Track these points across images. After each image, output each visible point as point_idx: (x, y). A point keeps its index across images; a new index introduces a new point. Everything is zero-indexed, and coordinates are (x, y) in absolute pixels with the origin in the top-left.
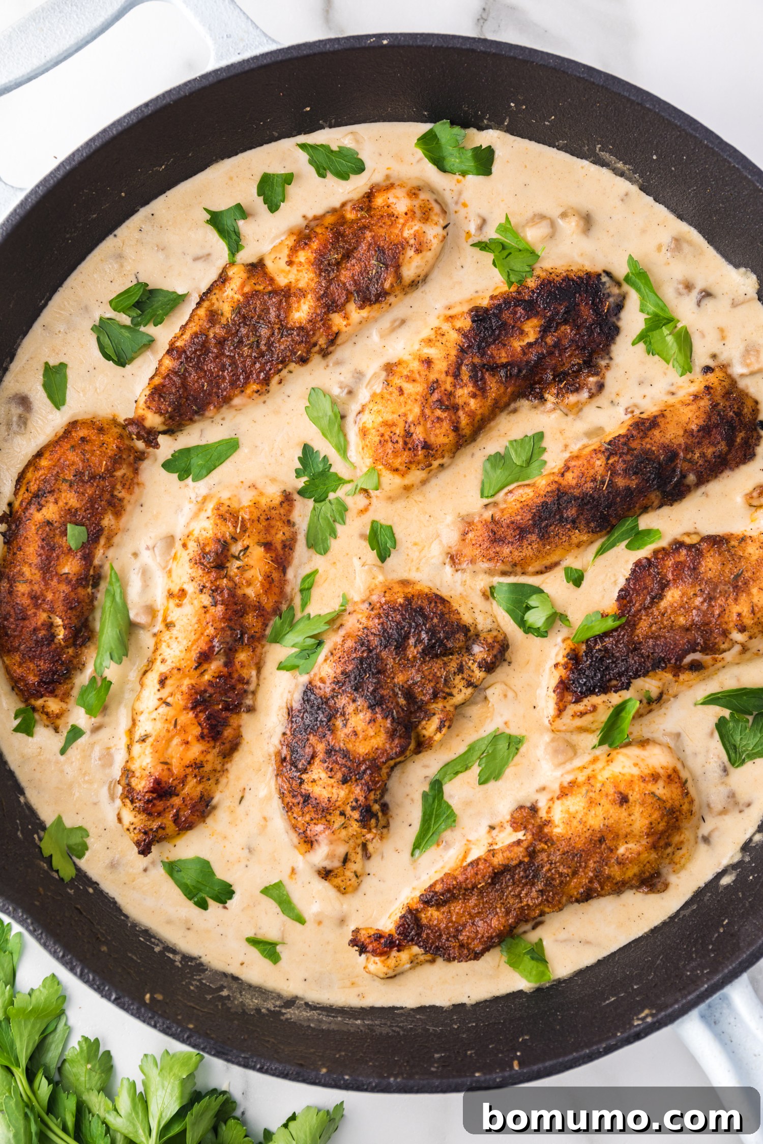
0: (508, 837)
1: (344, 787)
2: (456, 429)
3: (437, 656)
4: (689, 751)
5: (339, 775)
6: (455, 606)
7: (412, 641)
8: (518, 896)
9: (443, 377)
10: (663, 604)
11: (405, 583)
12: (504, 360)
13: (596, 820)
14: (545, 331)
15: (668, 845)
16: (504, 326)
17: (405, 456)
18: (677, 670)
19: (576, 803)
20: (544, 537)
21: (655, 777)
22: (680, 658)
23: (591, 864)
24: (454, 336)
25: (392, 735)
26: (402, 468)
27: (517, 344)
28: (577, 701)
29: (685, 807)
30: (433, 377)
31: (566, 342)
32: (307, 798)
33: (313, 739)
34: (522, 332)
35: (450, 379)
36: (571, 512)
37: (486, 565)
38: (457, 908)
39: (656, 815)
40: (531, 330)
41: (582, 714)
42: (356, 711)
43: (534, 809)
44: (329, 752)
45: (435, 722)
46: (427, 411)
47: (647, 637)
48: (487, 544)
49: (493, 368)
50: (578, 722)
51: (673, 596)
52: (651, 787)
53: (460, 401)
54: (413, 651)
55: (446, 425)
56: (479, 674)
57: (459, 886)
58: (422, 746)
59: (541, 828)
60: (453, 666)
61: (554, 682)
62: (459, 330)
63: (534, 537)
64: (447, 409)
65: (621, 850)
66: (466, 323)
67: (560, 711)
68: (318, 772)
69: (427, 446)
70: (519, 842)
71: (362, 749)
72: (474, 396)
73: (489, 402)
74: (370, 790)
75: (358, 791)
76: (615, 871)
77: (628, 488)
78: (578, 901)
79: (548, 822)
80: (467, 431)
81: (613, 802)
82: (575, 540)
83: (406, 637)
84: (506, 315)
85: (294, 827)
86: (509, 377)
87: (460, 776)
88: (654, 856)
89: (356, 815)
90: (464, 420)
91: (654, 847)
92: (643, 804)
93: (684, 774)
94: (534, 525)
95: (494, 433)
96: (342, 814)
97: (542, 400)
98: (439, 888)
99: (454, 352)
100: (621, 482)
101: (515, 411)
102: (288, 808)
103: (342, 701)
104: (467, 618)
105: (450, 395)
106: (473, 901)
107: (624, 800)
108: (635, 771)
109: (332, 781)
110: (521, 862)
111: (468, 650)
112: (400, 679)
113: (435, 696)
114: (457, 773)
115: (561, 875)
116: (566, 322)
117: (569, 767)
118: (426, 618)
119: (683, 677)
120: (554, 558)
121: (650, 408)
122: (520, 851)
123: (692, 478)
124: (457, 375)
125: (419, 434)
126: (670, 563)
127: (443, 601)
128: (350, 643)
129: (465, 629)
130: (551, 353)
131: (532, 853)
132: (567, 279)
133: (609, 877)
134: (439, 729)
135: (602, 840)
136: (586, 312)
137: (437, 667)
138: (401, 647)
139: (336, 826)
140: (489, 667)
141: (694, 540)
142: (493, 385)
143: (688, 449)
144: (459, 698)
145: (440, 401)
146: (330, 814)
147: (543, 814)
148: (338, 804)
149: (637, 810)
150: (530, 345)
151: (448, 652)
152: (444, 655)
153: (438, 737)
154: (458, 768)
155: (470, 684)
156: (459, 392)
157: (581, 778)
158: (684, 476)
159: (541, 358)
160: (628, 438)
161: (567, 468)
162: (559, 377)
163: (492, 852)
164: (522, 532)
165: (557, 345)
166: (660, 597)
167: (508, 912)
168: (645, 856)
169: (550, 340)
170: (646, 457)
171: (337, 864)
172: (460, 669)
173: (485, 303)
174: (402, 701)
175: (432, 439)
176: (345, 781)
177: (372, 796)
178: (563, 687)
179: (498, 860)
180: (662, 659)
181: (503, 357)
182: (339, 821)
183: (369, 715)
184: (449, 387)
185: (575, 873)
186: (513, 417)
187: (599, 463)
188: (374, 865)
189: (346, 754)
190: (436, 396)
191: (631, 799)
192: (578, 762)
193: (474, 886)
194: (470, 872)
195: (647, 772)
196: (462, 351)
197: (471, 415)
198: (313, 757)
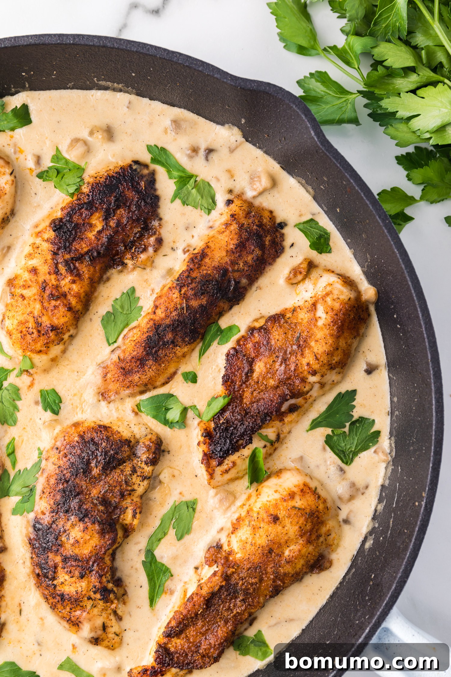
0: (207, 572)
1: (83, 580)
2: (70, 309)
3: (115, 468)
4: (312, 466)
5: (77, 573)
6: (115, 428)
7: (93, 465)
8: (229, 609)
9: (48, 277)
10: (255, 375)
11: (76, 425)
12: (85, 250)
13: (262, 540)
14: (106, 218)
15: (318, 537)
16: (77, 226)
17: (43, 340)
18: (280, 416)
19: (244, 533)
20: (157, 360)
21: (292, 495)
22: (278, 410)
23: (269, 570)
24: (46, 246)
25: (102, 533)
26: (44, 349)
27: (91, 235)
28: (220, 464)
29: (321, 507)
30: (41, 279)
31: (125, 221)
32: (62, 596)
33: (51, 555)
34: (91, 225)
35: (53, 277)
36: (169, 336)
37: (128, 392)
38: (191, 632)
39: (302, 520)
40: (98, 222)
41: (227, 471)
42: (73, 526)
43: (219, 547)
44: (65, 559)
45: (129, 513)
46: (46, 304)
47: (252, 403)
48: (121, 378)
49: (80, 258)
50: (227, 477)
51: (259, 367)
52: (291, 503)
53: (66, 289)
54: (95, 472)
55: (62, 310)
56: (148, 469)
57: (185, 618)
58: (128, 531)
59: (227, 559)
60: (128, 470)
61: (200, 456)
62: (47, 241)
63: (150, 362)
64: (58, 298)
65: (287, 553)
66: (50, 234)
67: (211, 475)
68: (62, 576)
69: (54, 328)
70: (215, 574)
71: (86, 551)
72: (74, 282)
73: (86, 282)
74: (101, 576)
75: (94, 579)
76: (288, 569)
77: (201, 306)
78: (271, 597)
79: (230, 553)
80: (79, 307)
81: (269, 523)
82: (179, 354)
83: (88, 463)
84: (75, 218)
85: (63, 618)
86: (93, 260)
87: (162, 541)
88: (311, 548)
89: (98, 596)
90: (73, 301)
91: (309, 542)
92: (289, 516)
93: (313, 485)
94: (148, 354)
95: (100, 299)
96: (89, 598)
97: (124, 265)
98: (173, 624)
99: (49, 257)
100: (195, 303)
101: (108, 279)
102: (53, 607)
103: (61, 523)
104: (126, 434)
105: (57, 287)
106: (200, 623)
107: (276, 519)
108: (277, 496)
109: (74, 579)
110: (221, 587)
111: (135, 454)
112: (94, 492)
113: (122, 496)
114: (160, 540)
115: (252, 584)
116: (118, 207)
117: (233, 508)
118: (96, 444)
119: (286, 420)
120: (171, 370)
121: (198, 244)
122: (217, 579)
123: (244, 281)
124: (57, 272)
125: (46, 321)
126: (250, 345)
127: (106, 428)
128: (52, 481)
129: (128, 442)
130: (116, 232)
131: (227, 578)
132: (110, 177)
133: (285, 574)
134: (134, 516)
135: (271, 551)
136: (130, 194)
137: (116, 476)
138: (87, 470)
139: (89, 607)
140: (154, 462)
141: (262, 323)
142: (85, 269)
143: (233, 263)
144: (140, 490)
145: (52, 295)
146: (81, 601)
147: (226, 547)
148: (83, 593)
149: (287, 522)
150: (99, 232)
151: (122, 462)
152: (120, 465)
153: (136, 522)
154: (159, 536)
155: (144, 478)
156: (63, 283)
157: (244, 514)
158: (237, 283)
159: (110, 239)
160: (190, 270)
161: (156, 307)
162: (128, 247)
163: (200, 587)
164: (141, 362)
165: (119, 224)
166: (251, 371)
167: (226, 622)
168: (304, 551)
169: (112, 223)
170: (206, 280)
171: (100, 632)
172: (134, 471)
173: (59, 214)
174: (101, 508)
175: (56, 322)
176: (82, 577)
177: (104, 579)
178: (207, 458)
179: (205, 591)
180: (267, 415)
181: (84, 247)
182: (89, 604)
183: (81, 525)
184: (54, 282)
185: (261, 580)
186: (108, 284)
187: (175, 295)
188: (126, 623)
189: (76, 559)
190: (48, 292)
191: (280, 516)
192: (238, 503)
193: (196, 615)
194: (190, 606)
195: (285, 493)
196: (55, 254)
197: (77, 296)
198: (56, 567)
